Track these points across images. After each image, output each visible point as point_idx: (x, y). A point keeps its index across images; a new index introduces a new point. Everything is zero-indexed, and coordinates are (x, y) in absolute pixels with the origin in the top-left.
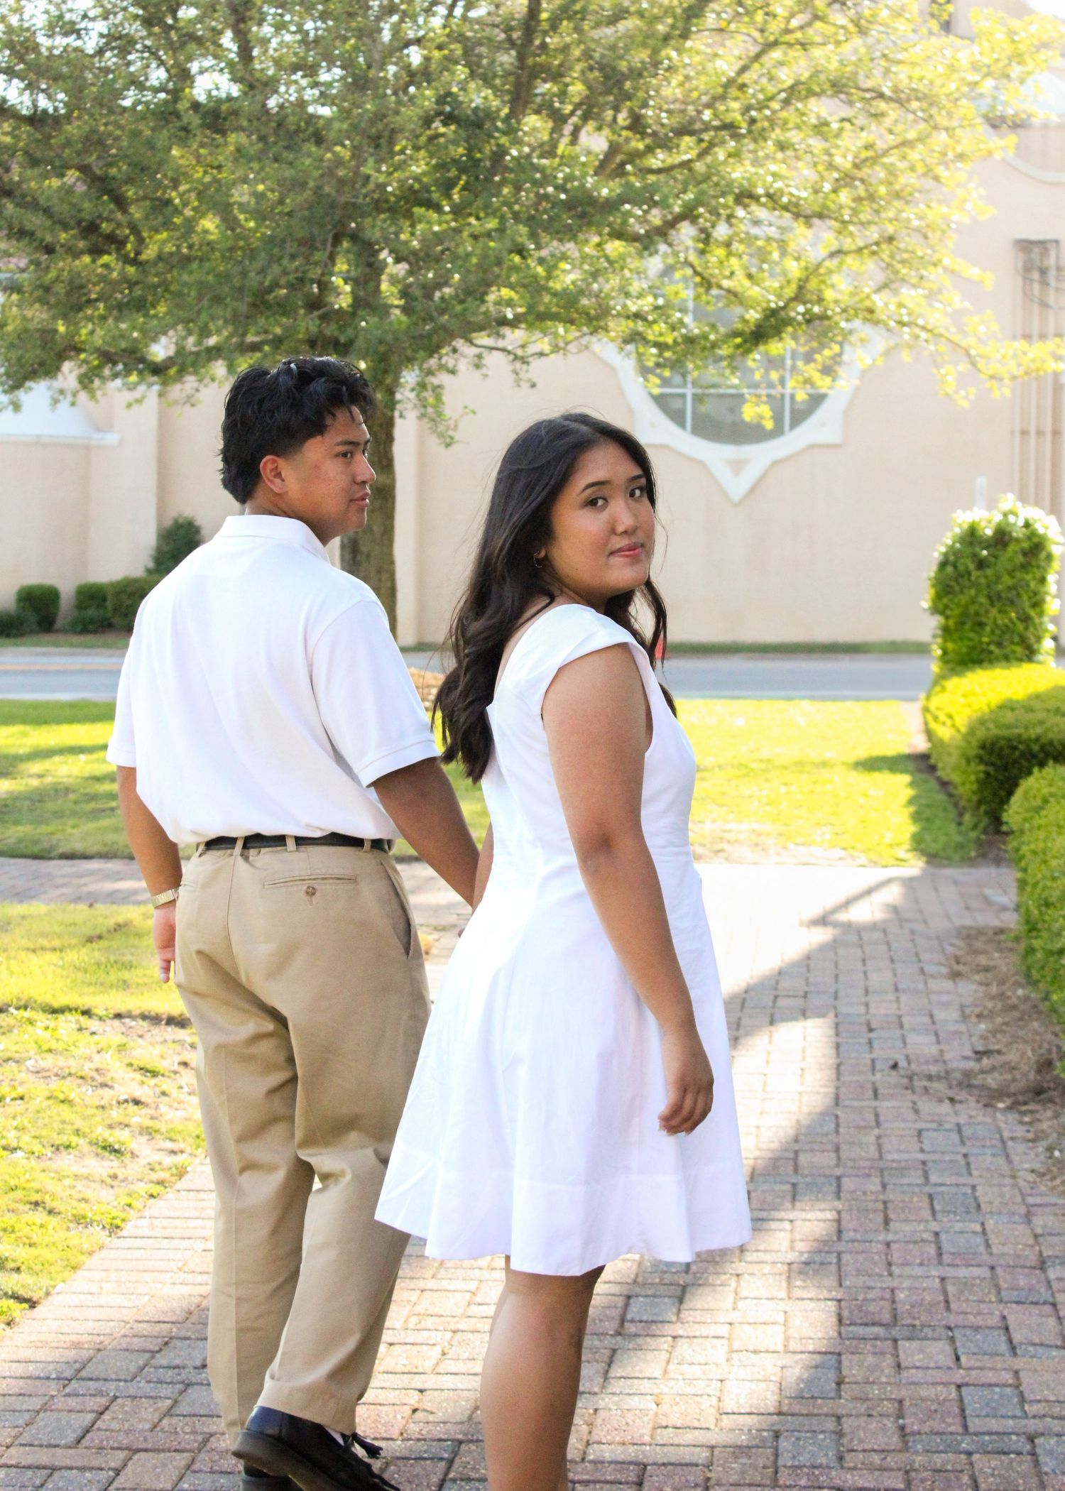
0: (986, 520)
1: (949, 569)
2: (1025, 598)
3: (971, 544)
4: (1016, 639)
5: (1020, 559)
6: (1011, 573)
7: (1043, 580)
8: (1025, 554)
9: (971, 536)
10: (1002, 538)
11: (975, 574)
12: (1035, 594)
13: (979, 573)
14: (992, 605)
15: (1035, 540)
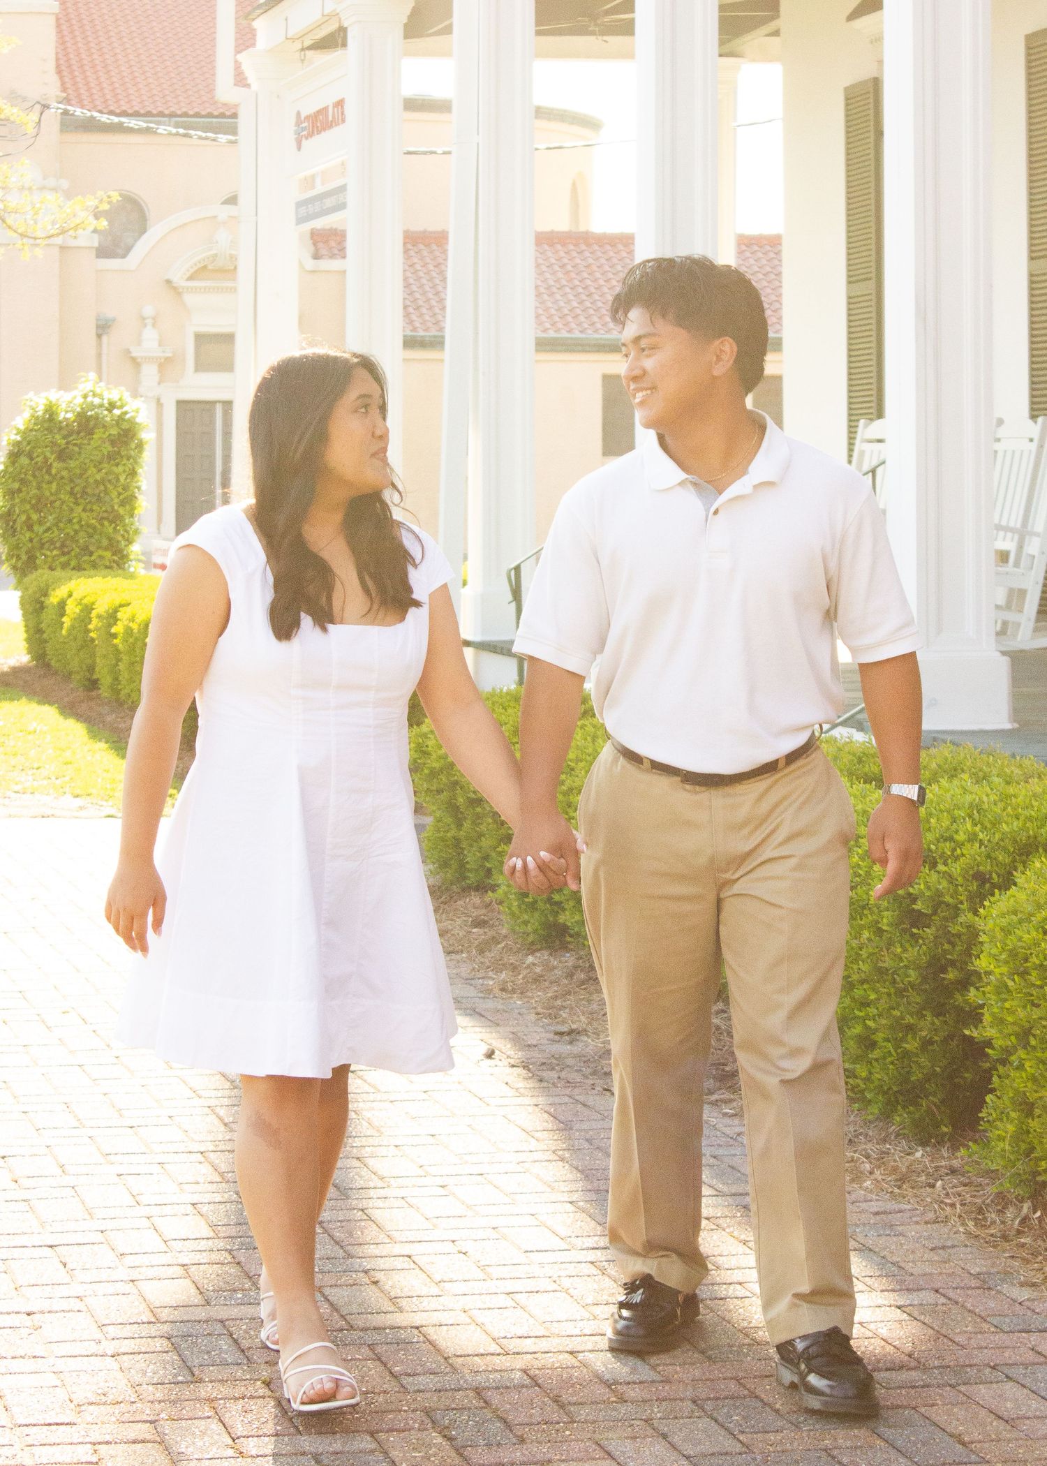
0: (68, 403)
1: (24, 460)
2: (114, 494)
3: (49, 430)
4: (105, 542)
5: (108, 448)
6: (98, 466)
7: (133, 473)
8: (113, 443)
9: (49, 421)
10: (86, 424)
11: (56, 465)
12: (125, 488)
13: (61, 465)
14: (77, 504)
15: (125, 426)
